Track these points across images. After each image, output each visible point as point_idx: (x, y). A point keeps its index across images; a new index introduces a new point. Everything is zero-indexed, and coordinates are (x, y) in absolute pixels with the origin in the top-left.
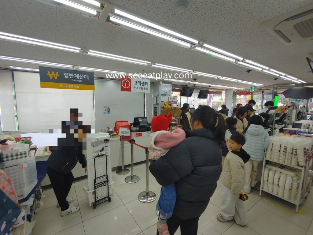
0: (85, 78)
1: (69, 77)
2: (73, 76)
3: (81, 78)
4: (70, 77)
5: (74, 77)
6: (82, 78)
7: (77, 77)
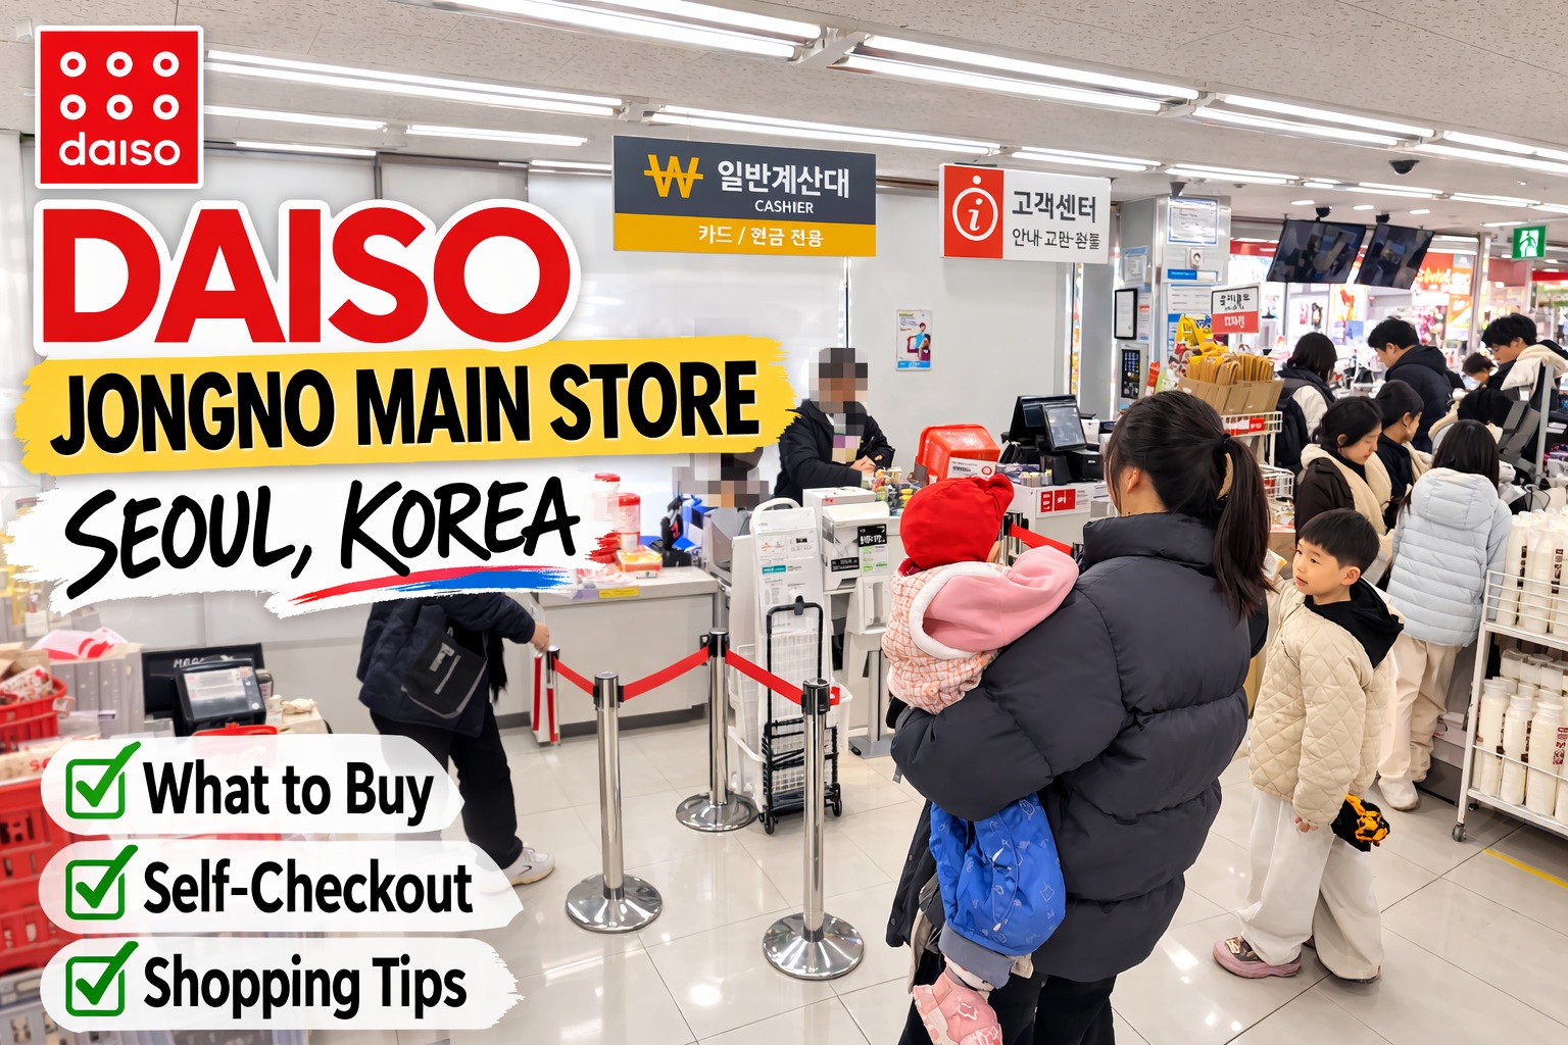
0: (828, 186)
1: (745, 182)
2: (765, 182)
3: (804, 187)
4: (751, 184)
5: (768, 185)
6: (811, 187)
7: (786, 181)
